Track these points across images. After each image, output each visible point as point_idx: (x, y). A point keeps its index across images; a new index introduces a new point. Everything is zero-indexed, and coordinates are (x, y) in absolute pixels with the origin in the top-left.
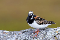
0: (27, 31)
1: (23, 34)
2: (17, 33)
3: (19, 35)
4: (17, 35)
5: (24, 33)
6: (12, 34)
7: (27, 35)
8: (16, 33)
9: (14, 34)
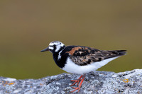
0: (58, 80)
1: (48, 86)
2: (36, 83)
3: (39, 87)
4: (35, 87)
5: (50, 84)
6: (23, 86)
7: (58, 88)
8: (32, 84)
9: (29, 86)
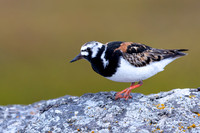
0: (58, 106)
1: (43, 115)
4: (24, 118)
6: (5, 115)
7: (58, 118)
9: (14, 115)
